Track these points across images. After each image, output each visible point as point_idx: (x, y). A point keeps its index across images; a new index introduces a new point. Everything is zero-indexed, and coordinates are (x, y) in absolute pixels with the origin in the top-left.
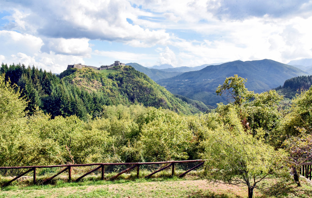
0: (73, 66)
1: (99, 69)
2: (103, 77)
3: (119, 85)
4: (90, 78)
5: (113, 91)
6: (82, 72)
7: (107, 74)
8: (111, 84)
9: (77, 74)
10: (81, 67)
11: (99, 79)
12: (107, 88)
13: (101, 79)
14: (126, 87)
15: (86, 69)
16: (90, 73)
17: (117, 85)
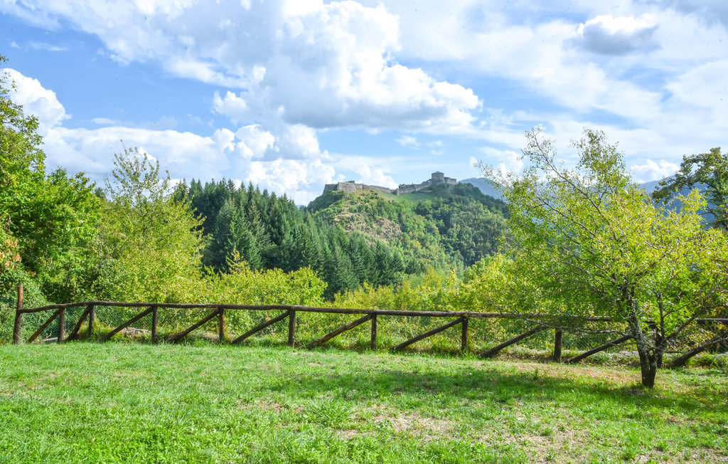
0: (335, 187)
1: (394, 193)
2: (404, 210)
3: (443, 231)
4: (374, 212)
5: (428, 244)
6: (355, 199)
7: (414, 204)
8: (422, 228)
9: (344, 205)
10: (354, 190)
11: (395, 215)
12: (413, 238)
13: (399, 216)
14: (459, 236)
15: (366, 192)
16: (374, 201)
17: (437, 231)
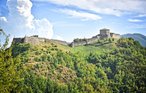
0: (23, 40)
1: (70, 45)
2: (79, 59)
3: (110, 76)
4: (55, 61)
5: (99, 87)
6: (39, 51)
7: (87, 54)
8: (93, 73)
9: (30, 55)
11: (72, 63)
12: (86, 82)
13: (75, 64)
14: (124, 81)
15: (47, 45)
16: (54, 52)
17: (106, 77)
